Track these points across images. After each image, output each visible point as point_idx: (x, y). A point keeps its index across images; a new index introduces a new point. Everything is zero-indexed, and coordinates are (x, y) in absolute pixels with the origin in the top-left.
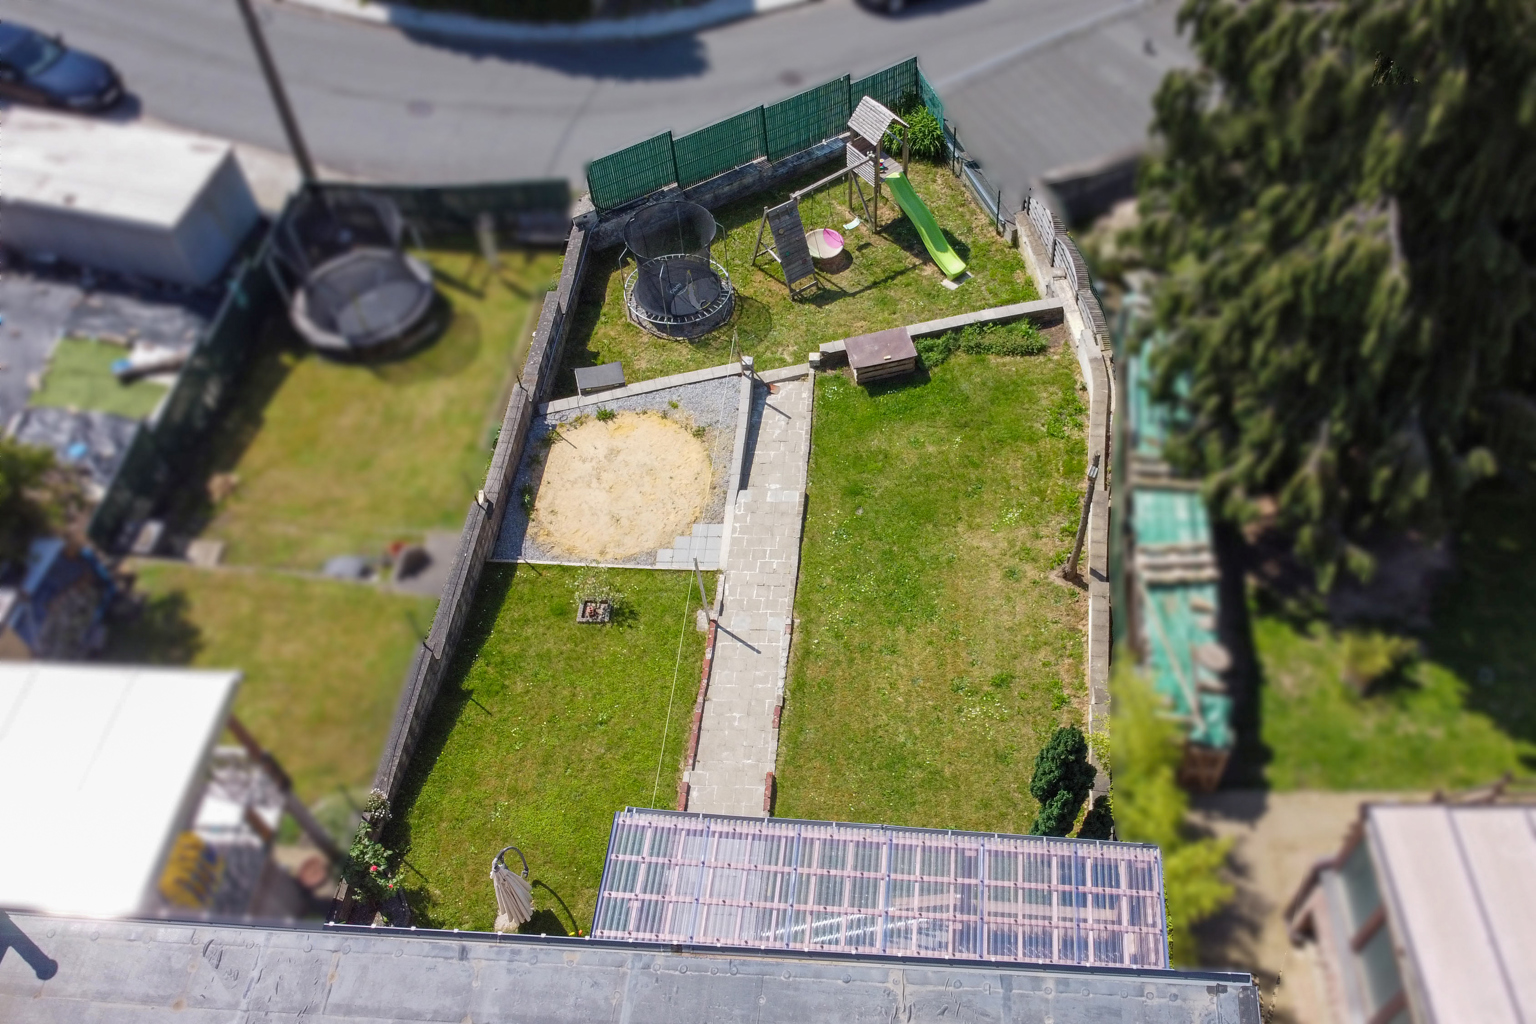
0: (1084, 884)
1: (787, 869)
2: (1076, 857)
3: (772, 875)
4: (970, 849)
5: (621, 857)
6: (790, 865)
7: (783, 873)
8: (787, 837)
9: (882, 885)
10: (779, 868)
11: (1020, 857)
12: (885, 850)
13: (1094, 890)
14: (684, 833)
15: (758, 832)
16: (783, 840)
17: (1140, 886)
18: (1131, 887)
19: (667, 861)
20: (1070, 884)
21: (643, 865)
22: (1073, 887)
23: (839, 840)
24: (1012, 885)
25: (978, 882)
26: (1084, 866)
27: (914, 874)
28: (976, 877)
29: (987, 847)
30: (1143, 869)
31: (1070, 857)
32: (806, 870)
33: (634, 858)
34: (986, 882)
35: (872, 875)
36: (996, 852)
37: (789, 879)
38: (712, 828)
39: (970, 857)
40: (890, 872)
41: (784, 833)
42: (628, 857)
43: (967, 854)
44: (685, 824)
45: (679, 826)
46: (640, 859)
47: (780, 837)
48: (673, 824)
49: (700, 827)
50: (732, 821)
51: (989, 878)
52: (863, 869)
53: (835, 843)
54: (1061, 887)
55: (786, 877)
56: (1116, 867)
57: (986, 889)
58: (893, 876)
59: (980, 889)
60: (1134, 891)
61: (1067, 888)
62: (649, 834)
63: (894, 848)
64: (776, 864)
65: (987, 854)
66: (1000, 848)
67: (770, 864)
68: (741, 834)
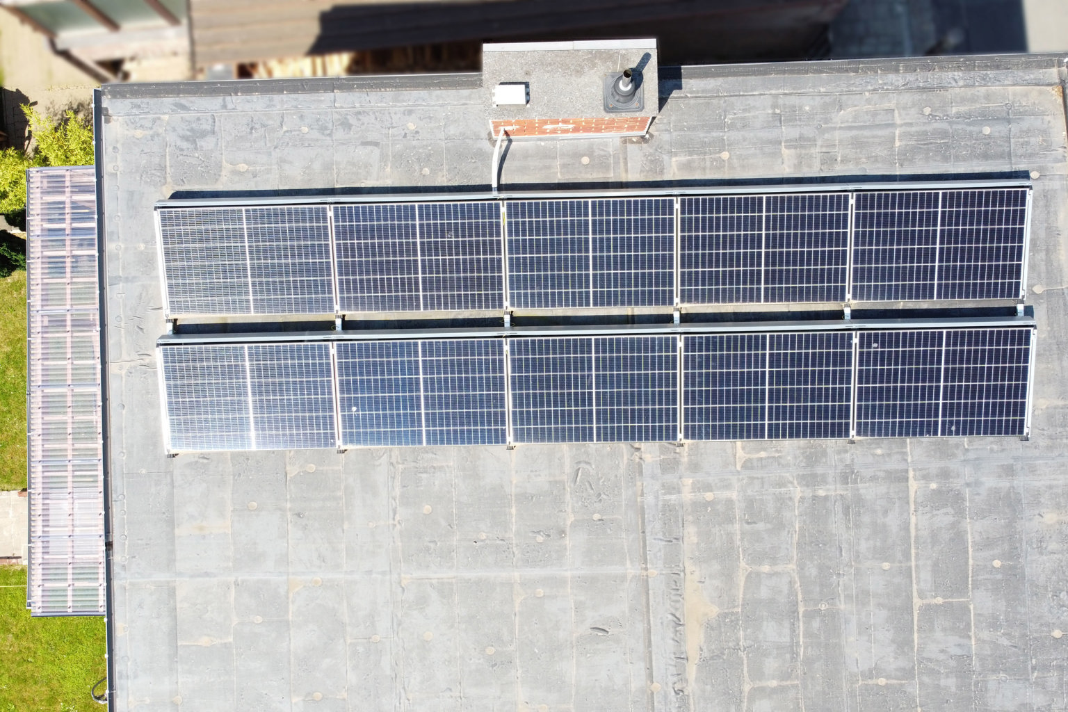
0: (64, 230)
1: (70, 468)
2: (42, 236)
3: (76, 479)
4: (42, 321)
5: (70, 604)
6: (66, 466)
7: (73, 471)
8: (43, 472)
9: (78, 390)
10: (69, 474)
11: (46, 281)
12: (48, 391)
13: (68, 221)
14: (46, 557)
15: (41, 496)
16: (46, 474)
17: (62, 185)
18: (64, 192)
19: (71, 566)
20: (65, 240)
21: (76, 585)
22: (68, 238)
23: (43, 429)
24: (69, 286)
25: (68, 314)
26: (50, 230)
27: (66, 365)
28: (65, 315)
29: (39, 308)
30: (48, 182)
31: (42, 241)
32: (70, 453)
33: (70, 593)
34: (68, 307)
35: (69, 399)
36: (42, 300)
37: (79, 465)
38: (39, 533)
39: (49, 321)
40: (65, 385)
41: (40, 475)
42: (70, 598)
43: (46, 323)
44: (38, 557)
45: (40, 561)
46: (71, 588)
47: (43, 477)
48: (38, 567)
49: (40, 544)
50: (33, 519)
51: (65, 305)
52: (64, 407)
53: (45, 432)
54: (68, 248)
55: (77, 468)
56: (49, 203)
57: (75, 307)
58: (69, 382)
59: (74, 312)
60: (67, 190)
61: (68, 243)
62: (48, 585)
63: (46, 383)
64: (67, 477)
65: (45, 308)
66: (39, 297)
67: (66, 482)
68: (43, 509)
